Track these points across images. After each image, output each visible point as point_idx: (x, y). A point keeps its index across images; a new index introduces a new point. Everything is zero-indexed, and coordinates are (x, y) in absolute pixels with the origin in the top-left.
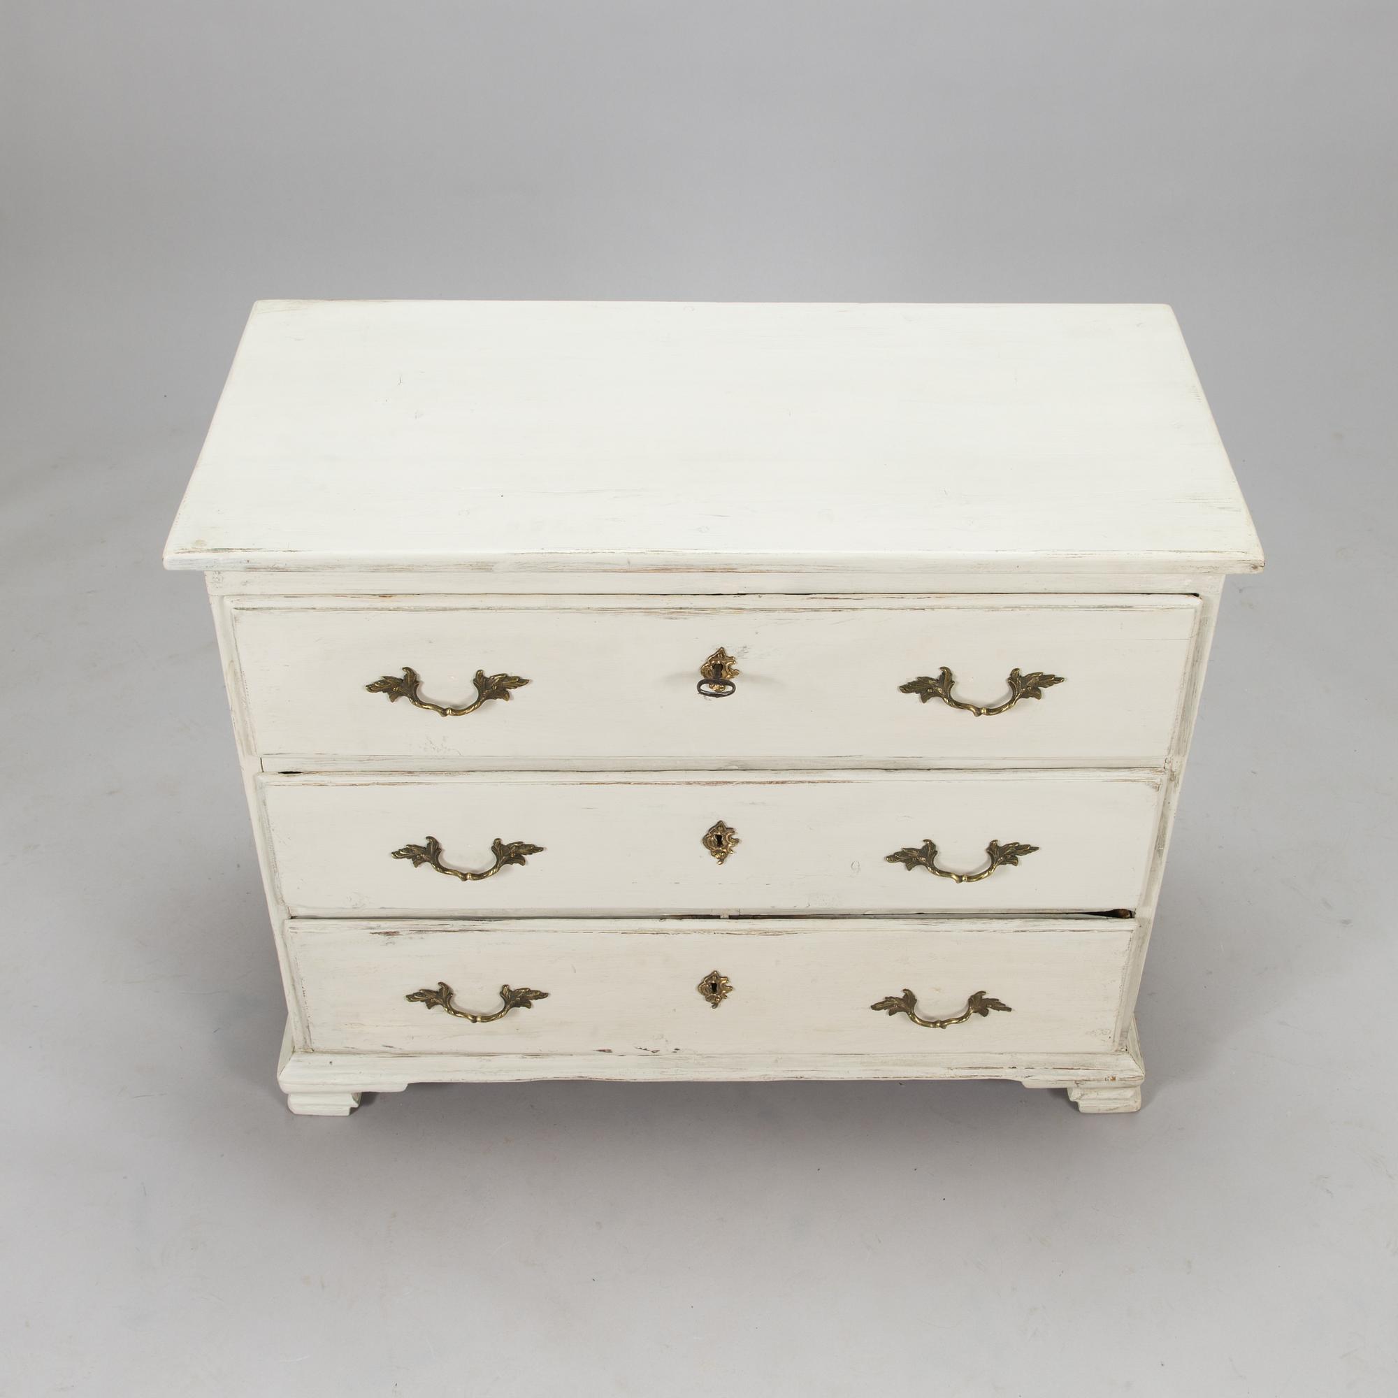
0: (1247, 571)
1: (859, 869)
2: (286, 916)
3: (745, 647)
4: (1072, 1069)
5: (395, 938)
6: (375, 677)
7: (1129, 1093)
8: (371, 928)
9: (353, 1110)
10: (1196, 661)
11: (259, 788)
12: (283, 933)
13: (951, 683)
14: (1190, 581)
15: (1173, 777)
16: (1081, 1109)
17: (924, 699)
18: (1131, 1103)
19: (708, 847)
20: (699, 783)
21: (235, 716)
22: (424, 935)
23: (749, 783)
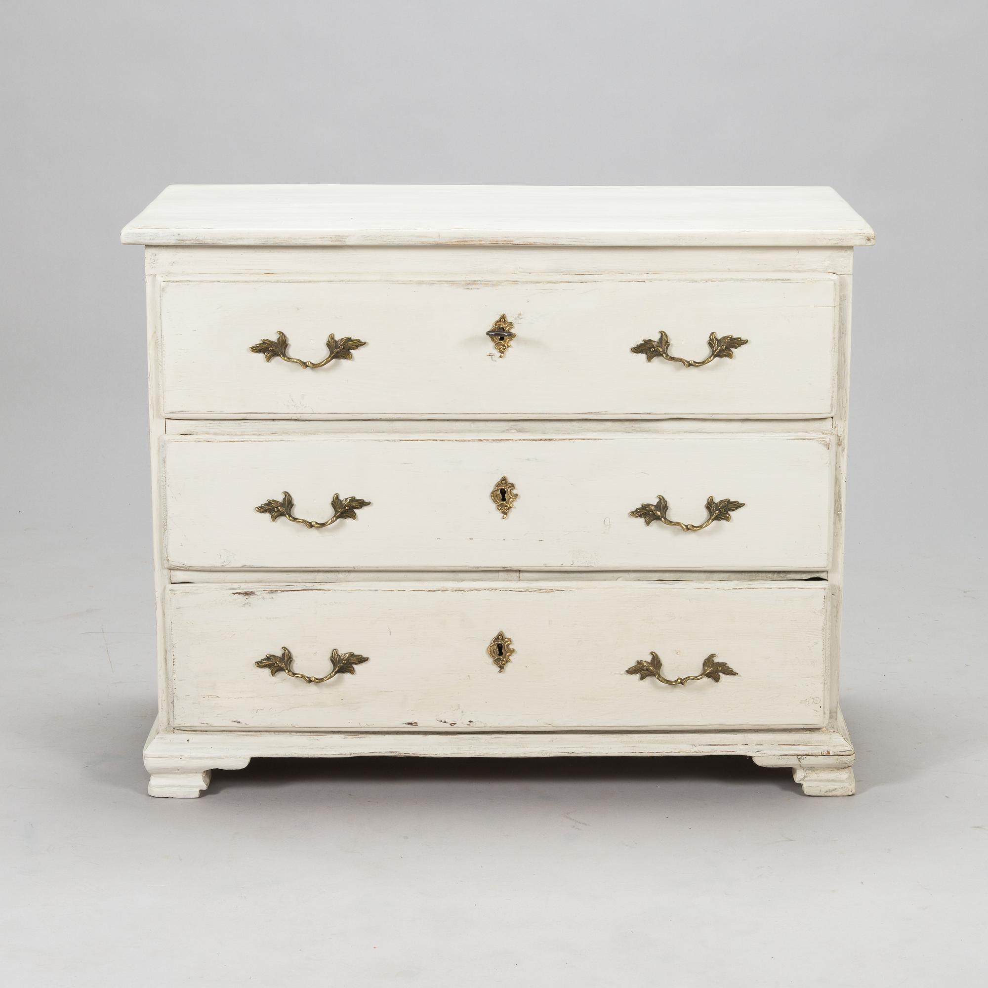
0: (864, 242)
1: (610, 524)
2: (167, 581)
3: (520, 314)
4: (794, 745)
5: (251, 599)
6: (257, 341)
7: (844, 775)
8: (233, 589)
9: (203, 793)
10: (842, 333)
11: (162, 446)
12: (163, 599)
13: (667, 344)
14: (828, 262)
15: (839, 443)
16: (806, 791)
17: (649, 359)
18: (846, 785)
19: (495, 502)
20: (488, 440)
21: (151, 383)
22: (273, 595)
23: (524, 440)
